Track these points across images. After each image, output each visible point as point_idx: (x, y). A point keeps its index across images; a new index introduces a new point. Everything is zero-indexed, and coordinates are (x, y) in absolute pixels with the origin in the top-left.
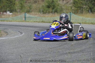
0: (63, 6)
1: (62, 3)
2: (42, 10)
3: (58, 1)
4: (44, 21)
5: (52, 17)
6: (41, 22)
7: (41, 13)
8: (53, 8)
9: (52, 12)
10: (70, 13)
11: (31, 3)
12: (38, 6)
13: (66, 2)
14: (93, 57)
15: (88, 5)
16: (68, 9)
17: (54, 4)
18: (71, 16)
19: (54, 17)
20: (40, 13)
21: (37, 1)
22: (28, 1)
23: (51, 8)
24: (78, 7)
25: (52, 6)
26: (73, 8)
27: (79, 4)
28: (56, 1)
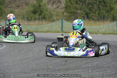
0: (53, 11)
1: (51, 7)
2: (26, 16)
3: (47, 5)
4: (29, 30)
5: (38, 24)
6: (26, 32)
7: (25, 20)
8: (40, 13)
9: (38, 19)
10: (62, 19)
11: (12, 7)
12: (21, 11)
13: (57, 6)
14: (92, 74)
15: (84, 10)
16: (59, 16)
17: (41, 9)
18: (63, 23)
19: (41, 25)
20: (23, 21)
21: (20, 5)
22: (8, 5)
23: (37, 14)
24: (71, 13)
25: (39, 12)
26: (65, 14)
27: (72, 8)
28: (44, 5)
